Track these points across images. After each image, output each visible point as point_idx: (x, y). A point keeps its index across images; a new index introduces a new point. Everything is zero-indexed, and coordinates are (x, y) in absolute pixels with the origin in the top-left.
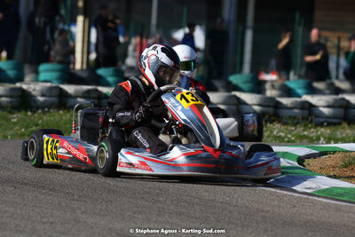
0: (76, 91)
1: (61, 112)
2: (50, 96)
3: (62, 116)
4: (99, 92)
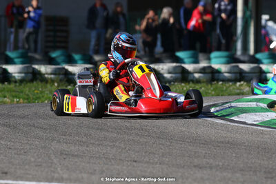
0: (195, 69)
1: (183, 84)
2: (175, 73)
3: (183, 87)
4: (213, 68)
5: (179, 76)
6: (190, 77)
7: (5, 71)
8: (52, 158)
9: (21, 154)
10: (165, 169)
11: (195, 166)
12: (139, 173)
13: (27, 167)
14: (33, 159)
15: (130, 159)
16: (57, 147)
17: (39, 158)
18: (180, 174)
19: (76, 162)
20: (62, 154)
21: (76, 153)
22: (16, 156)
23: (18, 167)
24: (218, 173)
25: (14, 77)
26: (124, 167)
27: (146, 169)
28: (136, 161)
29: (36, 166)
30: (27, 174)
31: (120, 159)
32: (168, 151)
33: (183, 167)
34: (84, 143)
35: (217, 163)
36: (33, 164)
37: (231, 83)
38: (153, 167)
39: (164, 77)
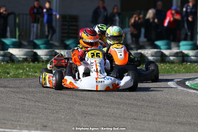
0: (170, 53)
1: (162, 64)
2: (156, 56)
3: (162, 66)
4: (183, 53)
5: (159, 58)
6: (167, 59)
7: (35, 54)
8: (77, 116)
9: (54, 113)
10: (158, 125)
11: (178, 123)
12: (139, 127)
13: (59, 122)
14: (63, 117)
15: (131, 117)
16: (79, 108)
17: (67, 116)
18: (169, 129)
19: (94, 119)
20: (83, 113)
21: (93, 113)
22: (51, 115)
23: (53, 122)
24: (195, 128)
25: (42, 58)
26: (129, 123)
27: (144, 125)
28: (136, 119)
29: (66, 121)
30: (61, 127)
31: (124, 118)
32: (157, 112)
33: (170, 123)
34: (98, 106)
35: (194, 121)
36: (63, 120)
37: (196, 64)
38: (149, 124)
39: (148, 59)
